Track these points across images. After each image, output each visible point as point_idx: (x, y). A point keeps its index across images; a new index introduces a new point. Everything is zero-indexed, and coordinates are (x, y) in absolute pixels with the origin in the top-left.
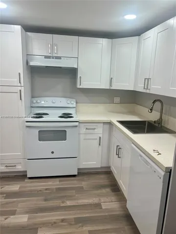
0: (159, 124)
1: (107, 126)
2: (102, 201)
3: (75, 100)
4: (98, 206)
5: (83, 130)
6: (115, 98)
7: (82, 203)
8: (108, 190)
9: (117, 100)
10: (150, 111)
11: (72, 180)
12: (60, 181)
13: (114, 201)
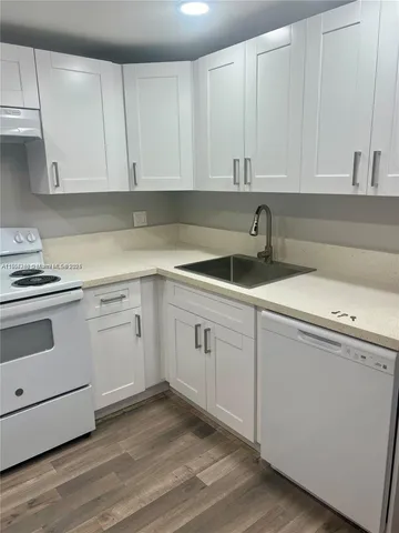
0: (267, 257)
1: (149, 285)
2: (195, 469)
3: (36, 230)
4: (192, 484)
5: (93, 308)
6: (135, 214)
7: (152, 495)
8: (188, 438)
9: (140, 217)
10: (253, 232)
11: (88, 449)
12: (56, 465)
13: (217, 457)
